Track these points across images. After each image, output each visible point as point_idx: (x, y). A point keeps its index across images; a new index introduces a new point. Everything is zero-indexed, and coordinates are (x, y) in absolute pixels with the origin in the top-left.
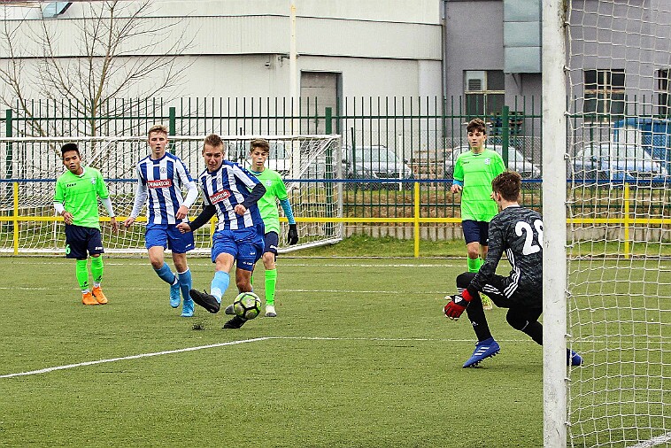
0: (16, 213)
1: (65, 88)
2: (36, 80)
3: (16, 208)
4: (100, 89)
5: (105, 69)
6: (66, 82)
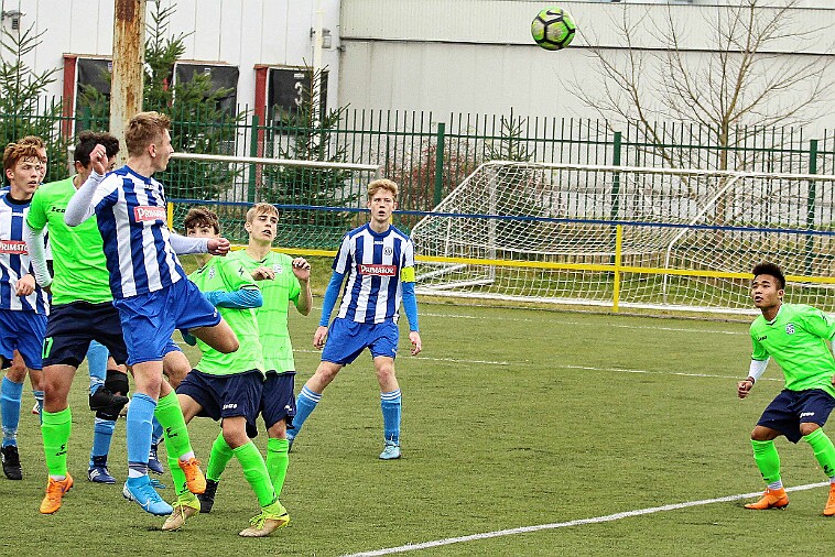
0: (618, 260)
1: (692, 98)
2: (658, 86)
3: (618, 254)
4: (734, 100)
5: (741, 76)
6: (693, 89)
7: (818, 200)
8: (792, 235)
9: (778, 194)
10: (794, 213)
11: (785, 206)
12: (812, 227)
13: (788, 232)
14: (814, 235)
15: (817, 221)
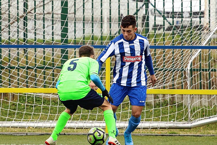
7: (70, 16)
8: (48, 50)
9: (33, 12)
10: (49, 30)
11: (39, 23)
12: (66, 41)
13: (44, 47)
14: (68, 49)
15: (71, 36)
